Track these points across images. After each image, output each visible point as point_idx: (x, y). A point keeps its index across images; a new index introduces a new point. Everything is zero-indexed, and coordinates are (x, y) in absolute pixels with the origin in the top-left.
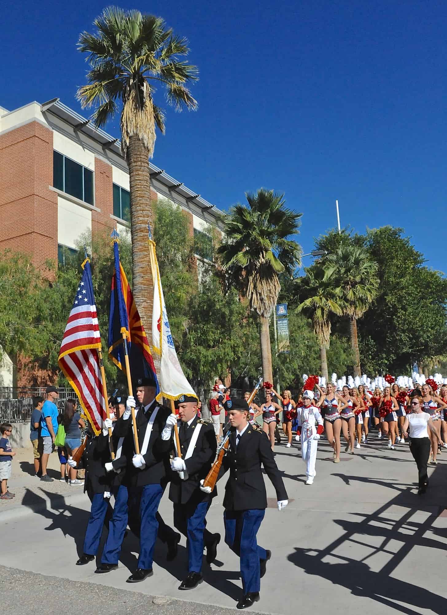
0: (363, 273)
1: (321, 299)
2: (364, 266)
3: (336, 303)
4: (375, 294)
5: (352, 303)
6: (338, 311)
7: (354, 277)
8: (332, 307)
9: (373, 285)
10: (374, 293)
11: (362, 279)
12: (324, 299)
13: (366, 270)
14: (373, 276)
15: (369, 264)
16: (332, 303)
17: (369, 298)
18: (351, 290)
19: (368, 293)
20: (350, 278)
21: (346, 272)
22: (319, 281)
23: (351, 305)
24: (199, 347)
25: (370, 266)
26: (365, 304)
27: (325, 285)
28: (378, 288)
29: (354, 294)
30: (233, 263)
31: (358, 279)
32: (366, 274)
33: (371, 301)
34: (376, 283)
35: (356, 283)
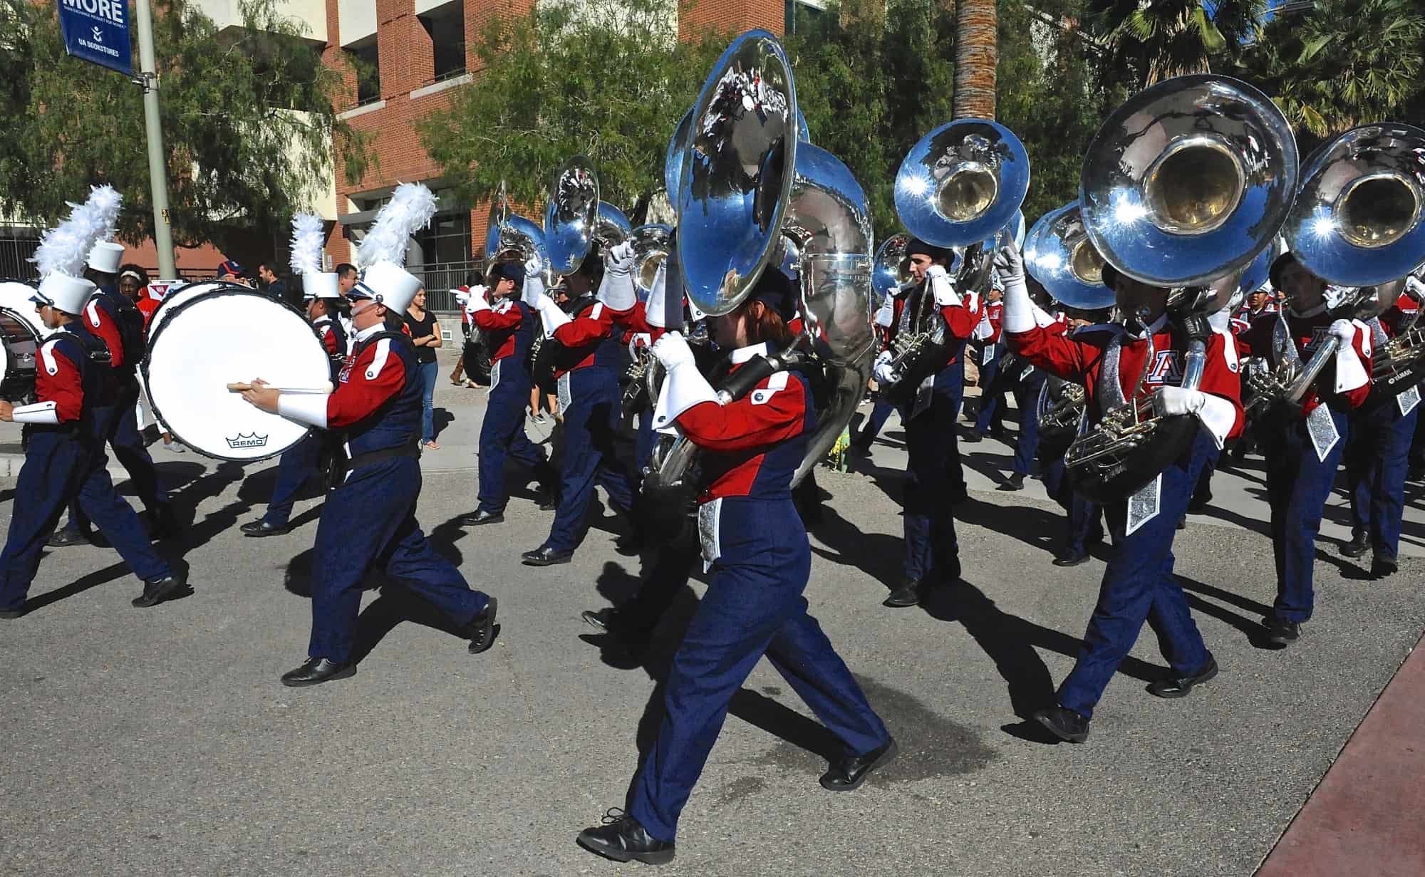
0: (1387, 44)
1: (1287, 102)
2: (1391, 27)
3: (1318, 111)
4: (1405, 89)
5: (1351, 110)
6: (1320, 127)
7: (1366, 52)
8: (1309, 121)
9: (1406, 71)
10: (1404, 87)
11: (1381, 55)
12: (1294, 104)
13: (1394, 37)
14: (1410, 48)
15: (1404, 22)
16: (1309, 112)
17: (1390, 99)
18: (1353, 81)
19: (1391, 88)
20: (1356, 54)
21: (1348, 40)
22: (1288, 65)
23: (1346, 115)
24: (1053, 199)
25: (1406, 27)
26: (1379, 113)
27: (1299, 74)
28: (1414, 76)
29: (1359, 89)
30: (1122, 30)
31: (1372, 57)
32: (1392, 44)
33: (1394, 104)
34: (1414, 65)
35: (1367, 66)
